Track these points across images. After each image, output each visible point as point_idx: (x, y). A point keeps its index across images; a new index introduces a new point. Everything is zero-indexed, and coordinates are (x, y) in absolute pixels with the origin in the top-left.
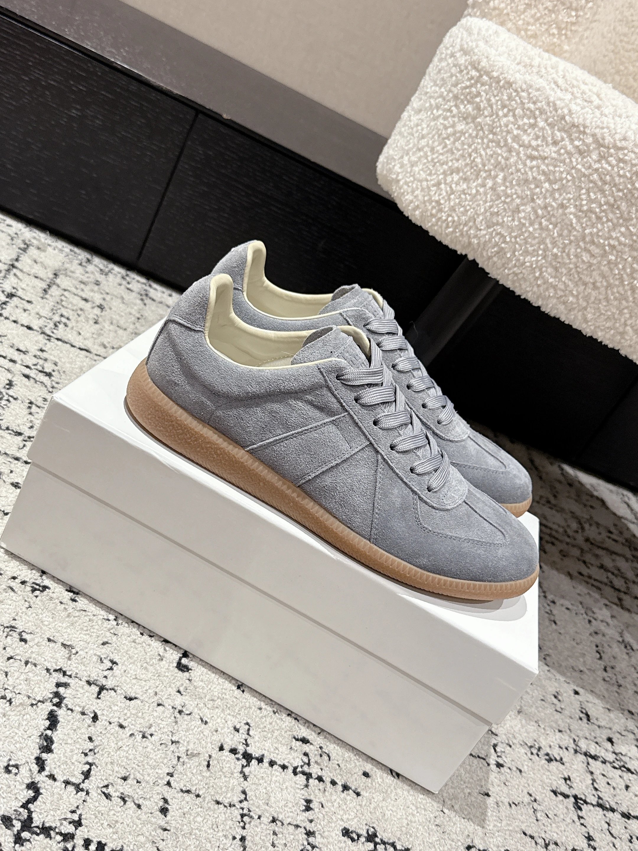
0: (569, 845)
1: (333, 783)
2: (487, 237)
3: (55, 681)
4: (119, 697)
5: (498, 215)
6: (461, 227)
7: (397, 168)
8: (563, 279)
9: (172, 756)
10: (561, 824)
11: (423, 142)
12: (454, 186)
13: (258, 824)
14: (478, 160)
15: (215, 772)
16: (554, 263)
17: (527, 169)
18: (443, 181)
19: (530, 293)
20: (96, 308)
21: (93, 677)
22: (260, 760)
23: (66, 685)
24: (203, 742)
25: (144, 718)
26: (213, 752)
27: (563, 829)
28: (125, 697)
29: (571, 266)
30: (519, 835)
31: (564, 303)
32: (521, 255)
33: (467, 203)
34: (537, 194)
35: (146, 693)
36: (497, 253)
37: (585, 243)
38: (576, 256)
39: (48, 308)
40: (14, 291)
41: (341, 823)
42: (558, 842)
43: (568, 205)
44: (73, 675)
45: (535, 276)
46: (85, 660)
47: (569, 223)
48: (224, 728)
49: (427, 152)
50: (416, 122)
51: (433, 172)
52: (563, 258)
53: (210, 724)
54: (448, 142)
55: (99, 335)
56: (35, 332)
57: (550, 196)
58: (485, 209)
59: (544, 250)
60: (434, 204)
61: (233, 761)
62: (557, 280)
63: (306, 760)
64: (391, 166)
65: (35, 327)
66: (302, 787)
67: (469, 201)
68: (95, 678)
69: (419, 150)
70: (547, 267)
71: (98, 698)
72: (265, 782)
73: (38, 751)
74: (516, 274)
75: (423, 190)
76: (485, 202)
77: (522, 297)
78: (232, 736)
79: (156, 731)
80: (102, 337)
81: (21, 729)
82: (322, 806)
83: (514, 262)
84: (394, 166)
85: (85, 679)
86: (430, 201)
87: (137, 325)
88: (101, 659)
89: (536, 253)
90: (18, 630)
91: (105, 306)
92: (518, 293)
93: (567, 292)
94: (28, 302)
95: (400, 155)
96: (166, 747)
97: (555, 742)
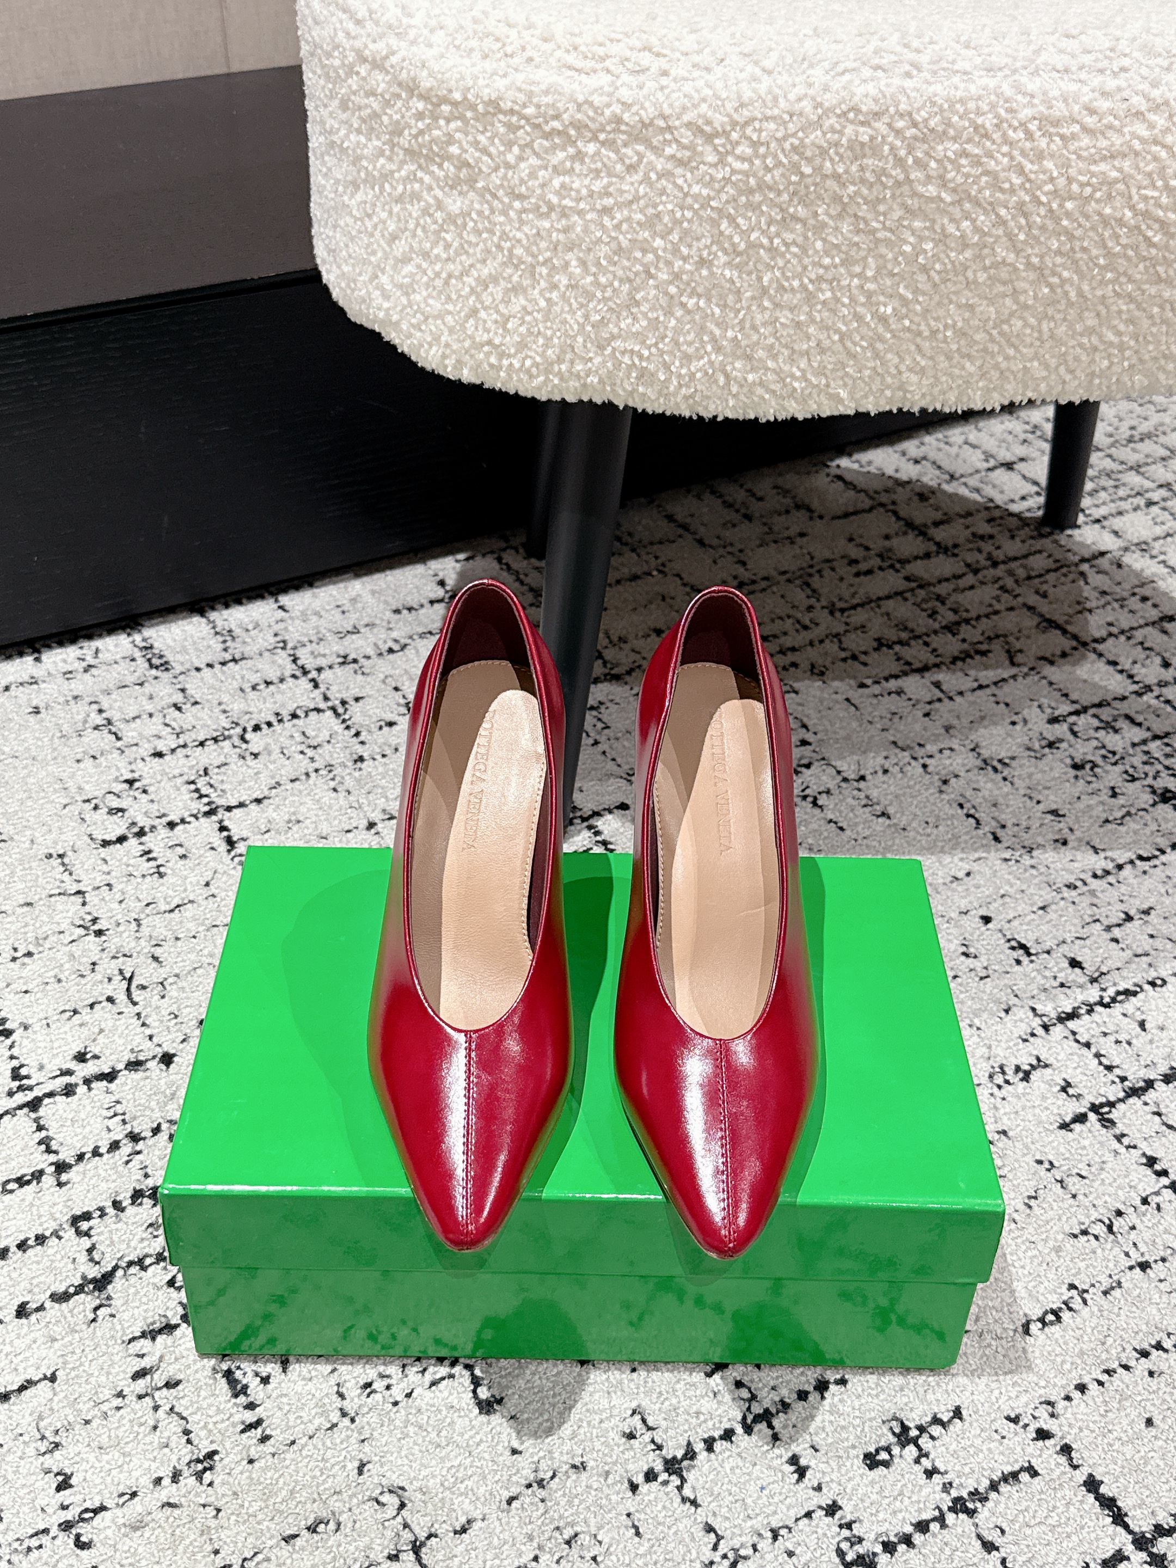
2: (609, 363)
5: (607, 324)
8: (769, 366)
12: (502, 308)
16: (740, 352)
17: (612, 233)
18: (478, 306)
31: (790, 395)
62: (760, 371)
64: (361, 294)
67: (545, 322)
69: (402, 261)
70: (731, 363)
76: (572, 312)
83: (675, 382)
86: (476, 345)
89: (702, 352)
93: (786, 379)
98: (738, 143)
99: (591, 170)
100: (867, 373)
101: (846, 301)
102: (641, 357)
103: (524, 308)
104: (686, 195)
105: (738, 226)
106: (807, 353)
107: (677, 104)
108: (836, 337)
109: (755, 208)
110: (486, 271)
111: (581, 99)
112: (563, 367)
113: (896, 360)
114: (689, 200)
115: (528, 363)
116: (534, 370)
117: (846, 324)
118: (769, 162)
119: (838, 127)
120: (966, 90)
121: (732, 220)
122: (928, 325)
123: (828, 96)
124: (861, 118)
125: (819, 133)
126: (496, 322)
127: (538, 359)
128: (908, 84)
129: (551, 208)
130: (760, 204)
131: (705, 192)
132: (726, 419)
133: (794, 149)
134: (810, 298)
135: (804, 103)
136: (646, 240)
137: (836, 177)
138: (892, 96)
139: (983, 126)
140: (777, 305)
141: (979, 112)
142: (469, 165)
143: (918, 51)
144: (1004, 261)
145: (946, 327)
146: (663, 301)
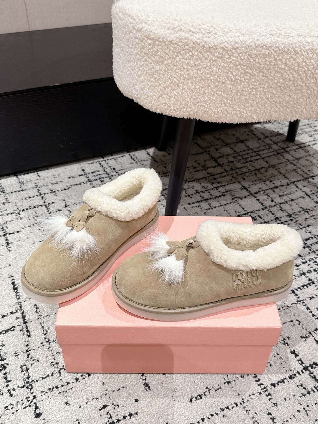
2: (196, 109)
5: (197, 99)
8: (238, 110)
12: (169, 94)
17: (200, 75)
18: (163, 94)
32: (215, 109)
33: (180, 99)
36: (204, 113)
98: (234, 53)
99: (195, 59)
100: (262, 112)
101: (259, 94)
102: (205, 107)
103: (175, 95)
104: (220, 66)
105: (233, 74)
106: (248, 107)
107: (219, 43)
108: (256, 103)
109: (238, 70)
111: (194, 41)
113: (270, 109)
114: (221, 67)
115: (175, 108)
117: (258, 100)
118: (242, 58)
119: (260, 50)
120: (294, 41)
121: (231, 73)
122: (279, 100)
123: (258, 42)
124: (267, 48)
125: (255, 51)
126: (167, 98)
128: (279, 39)
130: (239, 69)
131: (225, 65)
132: (226, 123)
133: (249, 55)
134: (250, 93)
135: (252, 44)
136: (209, 77)
137: (259, 63)
138: (275, 42)
139: (297, 51)
140: (241, 95)
141: (296, 47)
142: (162, 57)
143: (281, 31)
144: (299, 85)
145: (283, 101)
146: (212, 93)
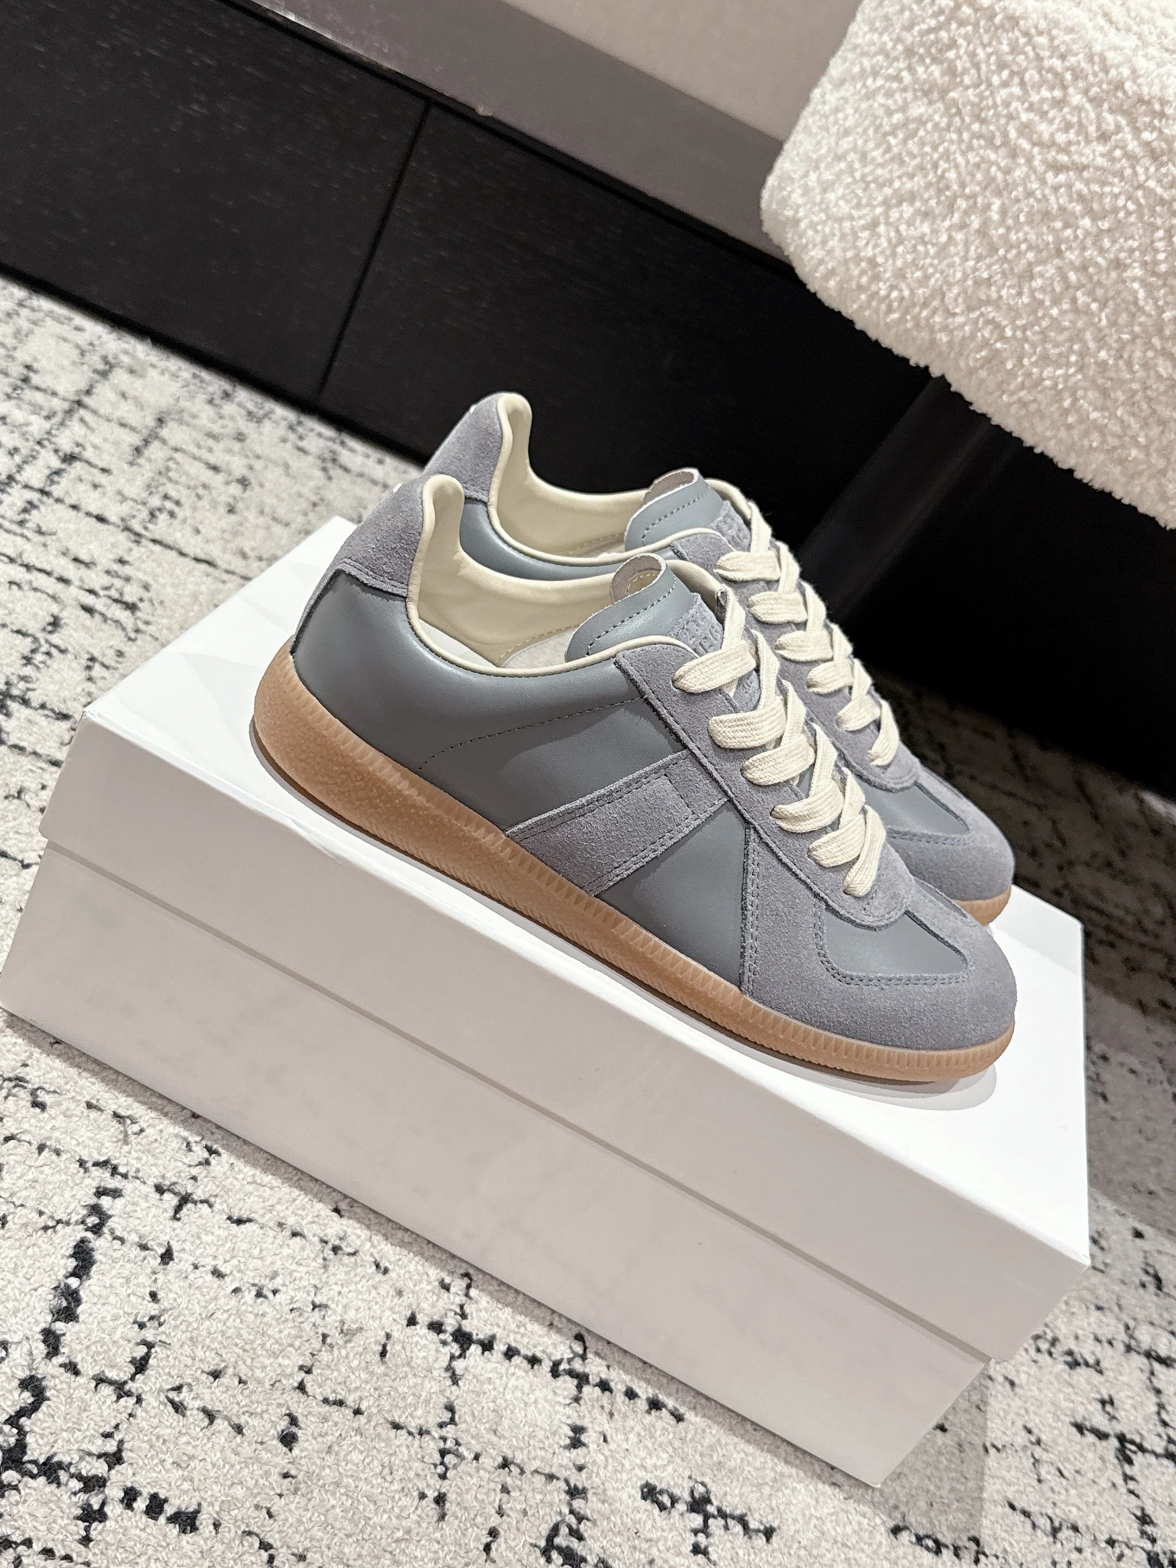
0: (1101, 1532)
1: (631, 1394)
2: (967, 328)
3: (95, 1184)
4: (217, 1218)
5: (990, 285)
6: (917, 310)
7: (797, 197)
8: (1119, 413)
9: (312, 1334)
10: (1087, 1490)
11: (846, 144)
12: (903, 228)
13: (473, 1471)
14: (952, 175)
15: (396, 1366)
16: (1101, 381)
17: (1047, 191)
18: (882, 220)
19: (1052, 442)
20: (234, 484)
21: (170, 1178)
22: (487, 1346)
23: (115, 1193)
24: (375, 1307)
25: (262, 1258)
26: (395, 1328)
27: (1091, 1500)
28: (229, 1218)
29: (1135, 386)
30: (1000, 1509)
31: (1121, 462)
32: (1035, 364)
33: (928, 261)
34: (1067, 240)
35: (270, 1211)
36: (987, 360)
37: (1162, 338)
38: (1145, 366)
39: (140, 482)
40: (77, 450)
41: (641, 1473)
42: (1080, 1525)
43: (1129, 261)
44: (131, 1174)
45: (1061, 407)
46: (156, 1145)
47: (1131, 298)
48: (421, 1282)
49: (852, 161)
50: (834, 105)
51: (864, 201)
52: (1118, 370)
53: (392, 1275)
54: (892, 141)
55: (236, 534)
56: (111, 527)
57: (1094, 244)
58: (964, 273)
59: (1082, 355)
60: (863, 264)
61: (433, 1347)
62: (1107, 414)
63: (579, 1349)
64: (785, 193)
65: (113, 518)
66: (568, 1401)
67: (933, 258)
68: (174, 1180)
69: (839, 158)
70: (1086, 390)
71: (175, 1218)
72: (495, 1389)
73: (49, 1318)
74: (1024, 404)
75: (843, 237)
76: (965, 259)
77: (1037, 451)
78: (435, 1298)
79: (284, 1285)
80: (240, 538)
81: (21, 1275)
82: (605, 1440)
83: (1019, 379)
84: (792, 191)
85: (152, 1181)
86: (857, 259)
87: (312, 516)
88: (188, 1144)
89: (1064, 360)
90: (30, 1086)
91: (253, 481)
92: (1029, 441)
93: (1127, 439)
94: (104, 470)
95: (803, 169)
96: (301, 1315)
97: (1089, 1329)
110: (909, 185)
112: (924, 314)
116: (895, 304)
127: (906, 293)
129: (1006, 143)
